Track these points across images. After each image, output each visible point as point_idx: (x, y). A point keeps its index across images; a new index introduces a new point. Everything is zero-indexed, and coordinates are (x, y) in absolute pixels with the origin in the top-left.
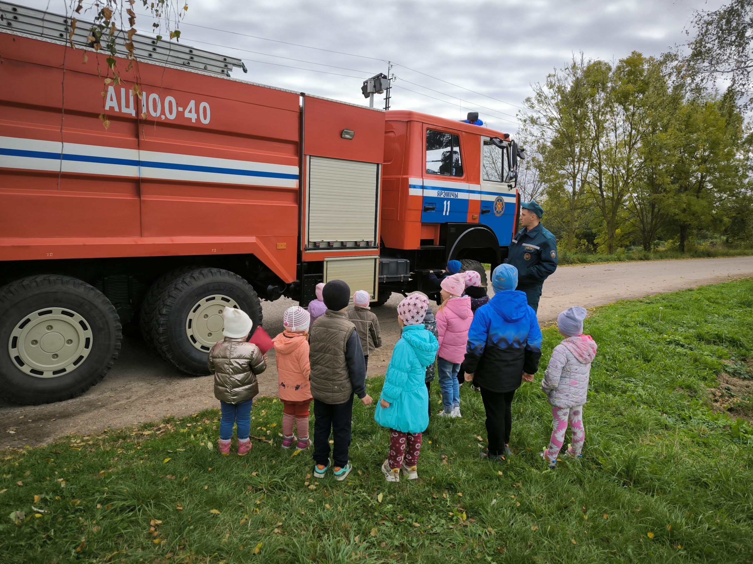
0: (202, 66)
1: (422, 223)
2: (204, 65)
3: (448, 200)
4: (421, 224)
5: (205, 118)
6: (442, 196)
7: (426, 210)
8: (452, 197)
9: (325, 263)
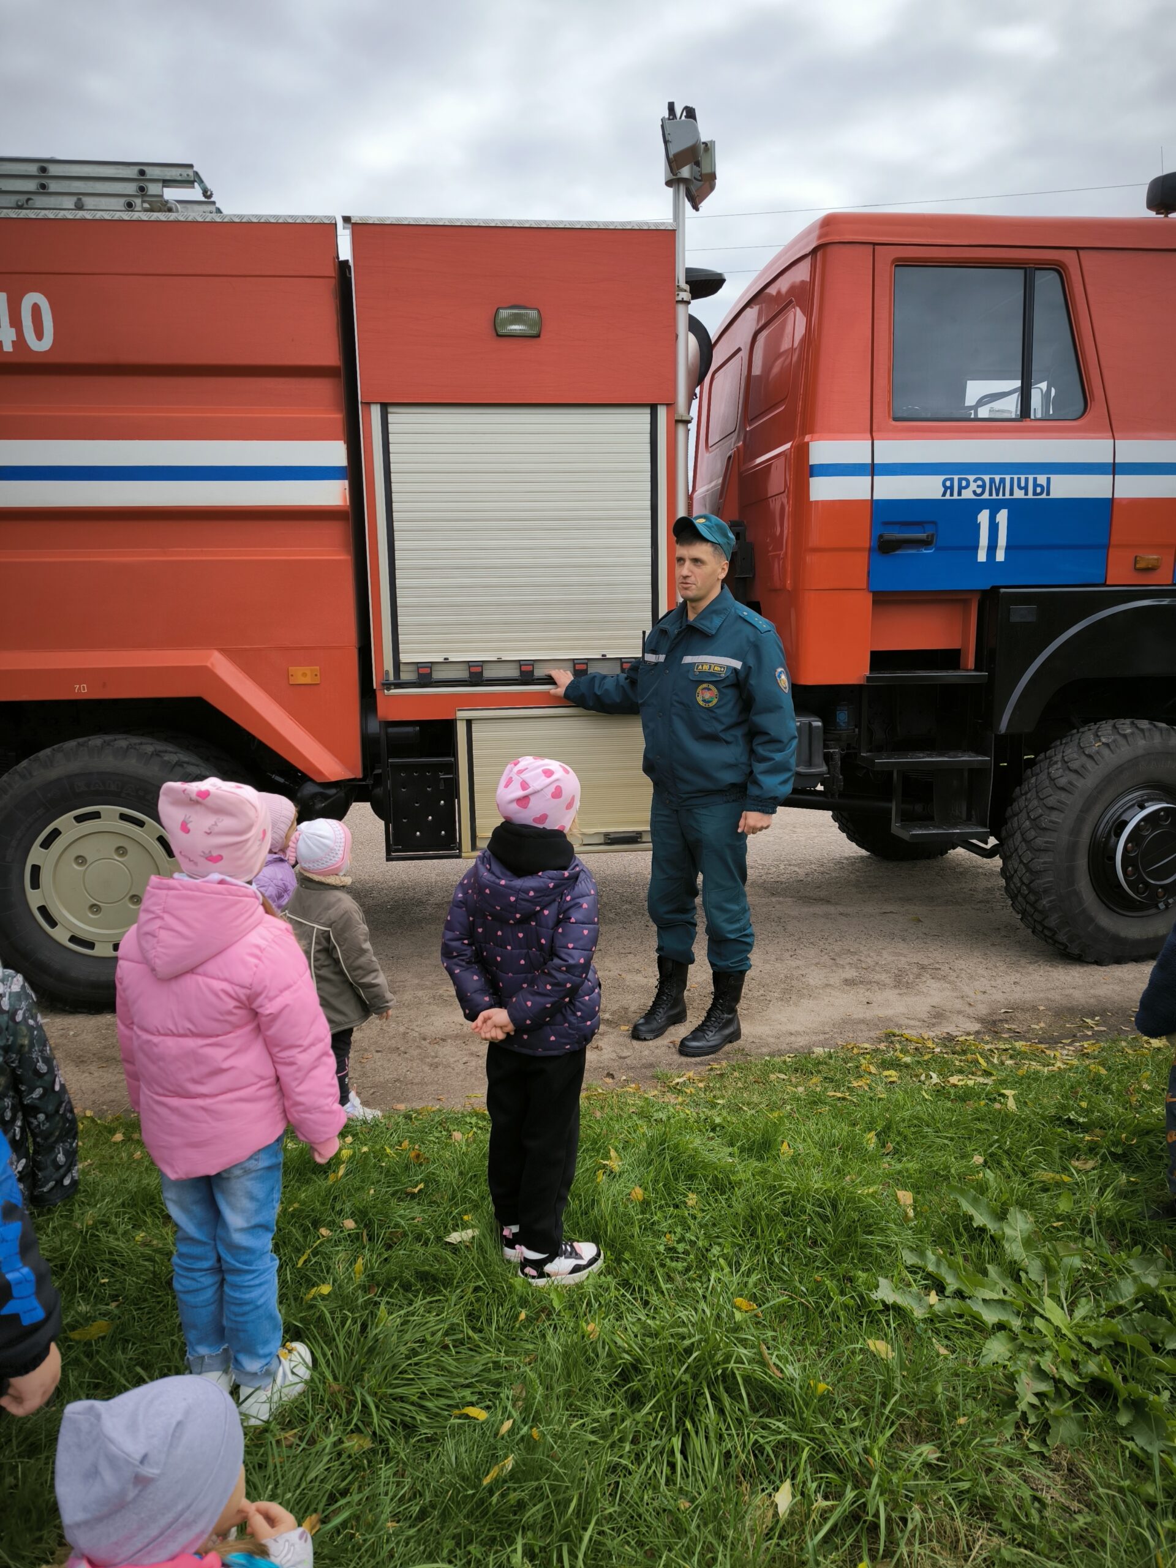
0: (70, 202)
1: (875, 594)
2: (74, 199)
3: (994, 507)
4: (870, 597)
5: (39, 335)
6: (967, 494)
7: (886, 547)
8: (1019, 494)
9: (461, 729)
